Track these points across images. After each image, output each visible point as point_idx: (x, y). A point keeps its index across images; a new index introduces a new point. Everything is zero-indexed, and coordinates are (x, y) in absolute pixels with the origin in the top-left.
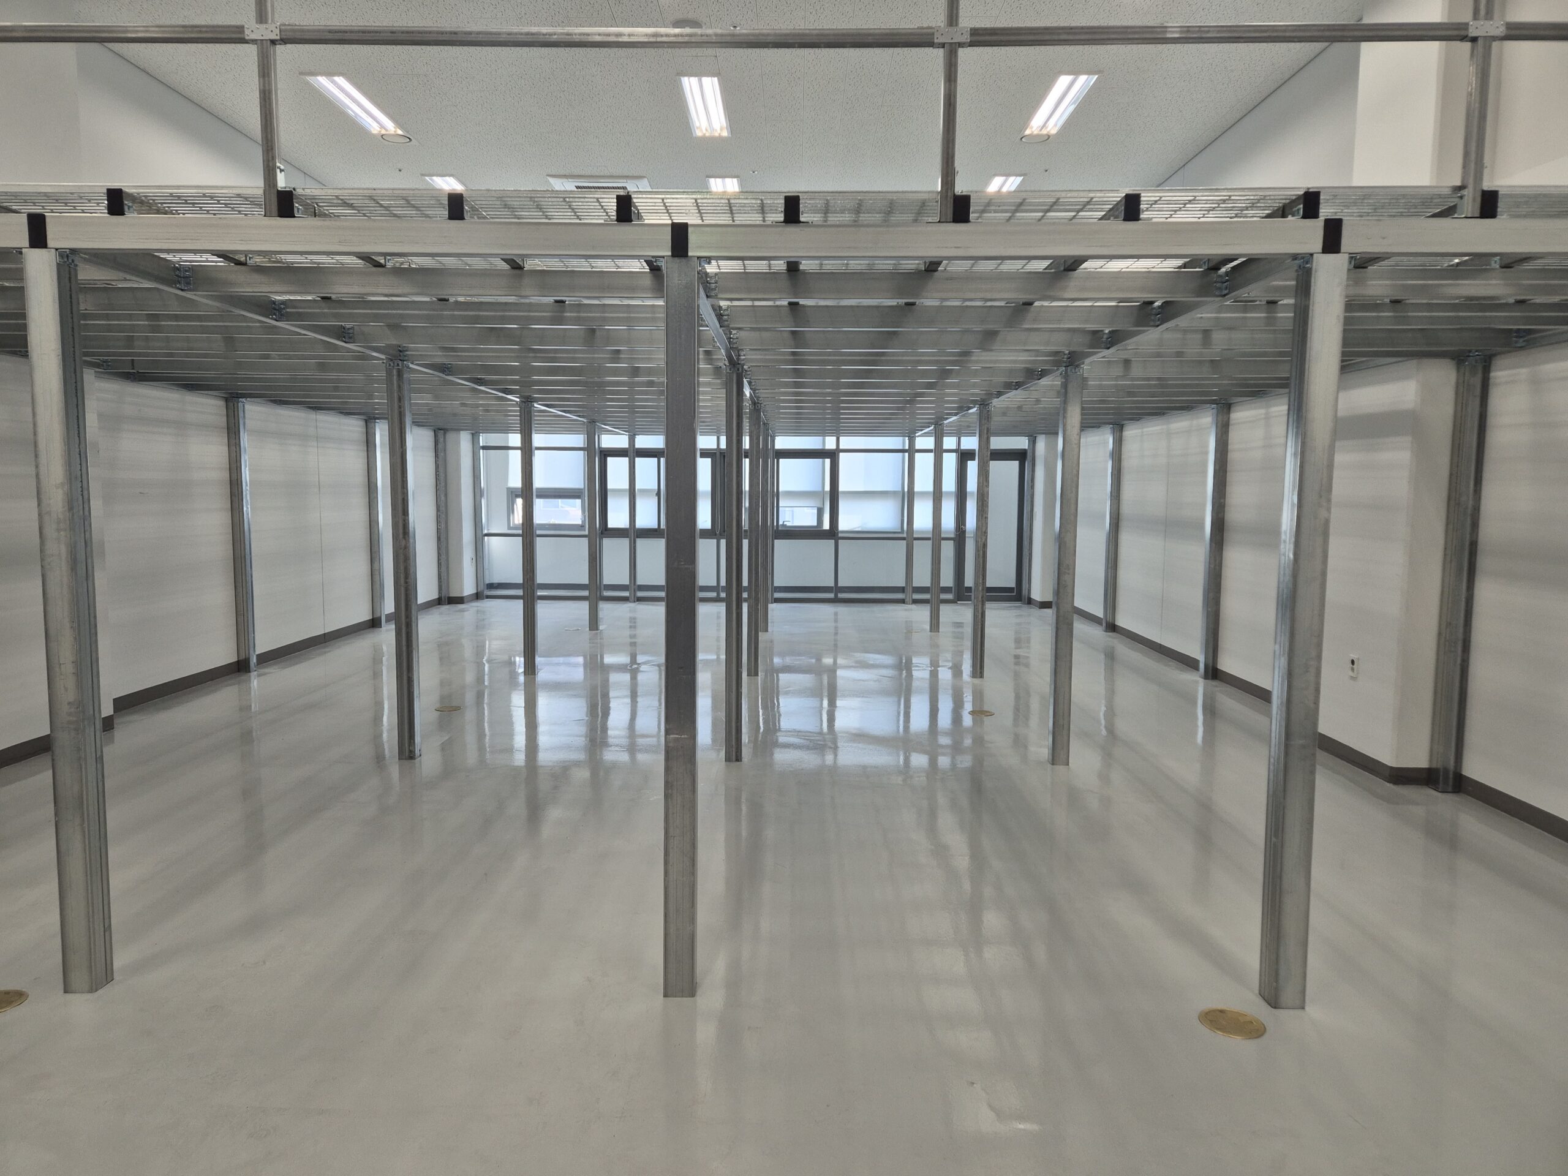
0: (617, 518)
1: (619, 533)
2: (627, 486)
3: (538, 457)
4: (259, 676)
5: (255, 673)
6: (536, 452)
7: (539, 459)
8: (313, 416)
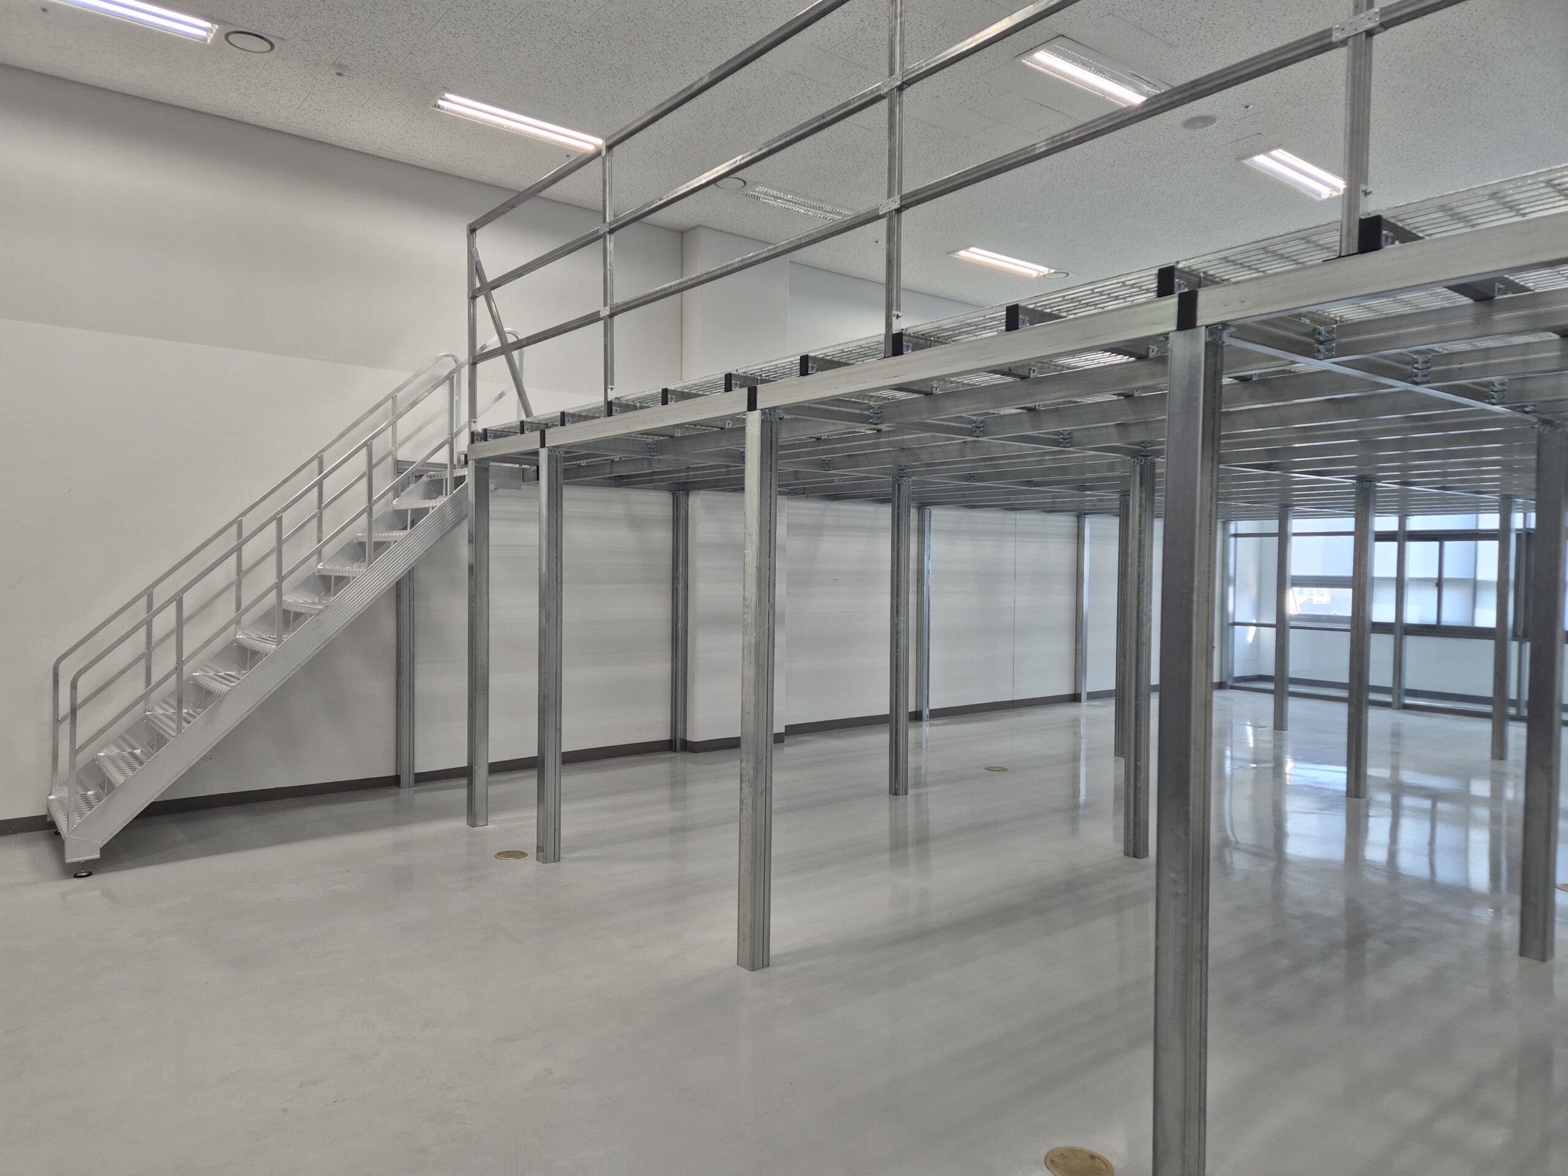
0: (1382, 610)
1: (1382, 628)
2: (1394, 575)
3: (1295, 543)
4: (931, 725)
5: (928, 723)
6: (1294, 539)
7: (1296, 545)
8: (1012, 515)
